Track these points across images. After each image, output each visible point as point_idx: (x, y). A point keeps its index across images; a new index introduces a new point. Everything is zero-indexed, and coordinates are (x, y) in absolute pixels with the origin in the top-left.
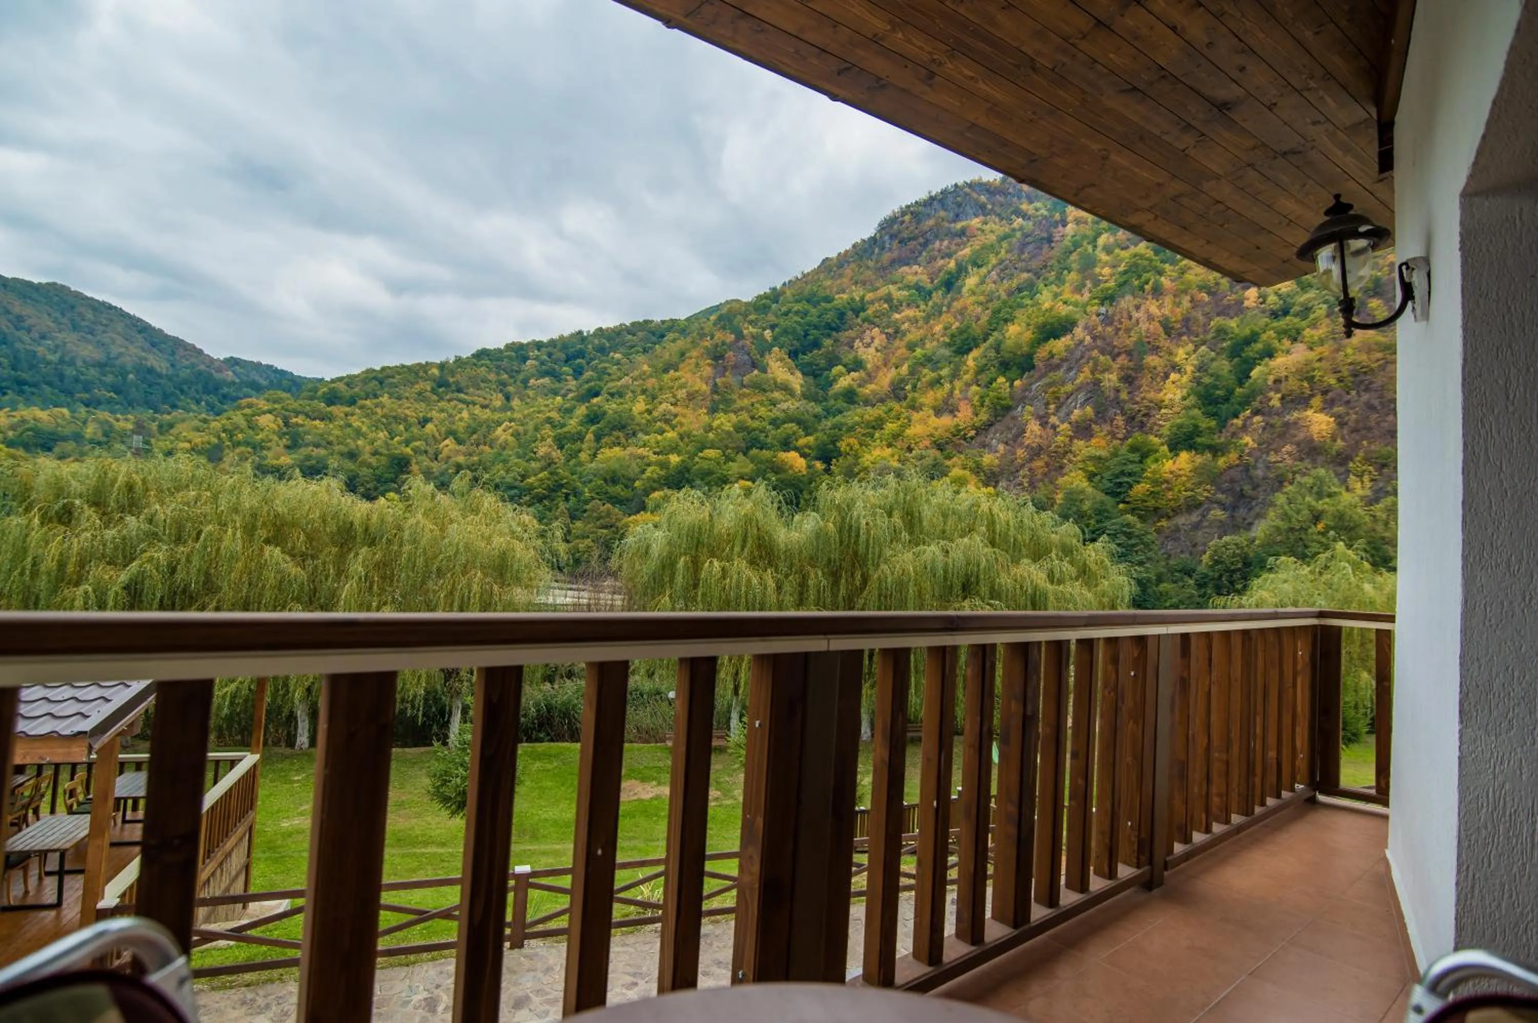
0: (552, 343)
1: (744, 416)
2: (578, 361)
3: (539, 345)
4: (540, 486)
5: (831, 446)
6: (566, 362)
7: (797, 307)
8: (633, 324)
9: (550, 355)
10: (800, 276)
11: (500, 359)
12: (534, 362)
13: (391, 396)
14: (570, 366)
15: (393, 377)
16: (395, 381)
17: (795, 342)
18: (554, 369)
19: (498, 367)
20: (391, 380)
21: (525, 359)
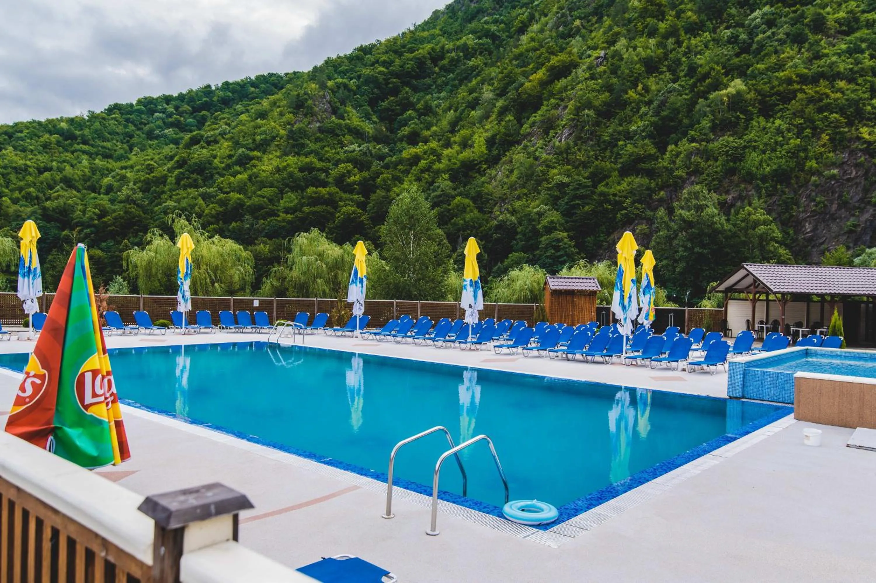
0: (181, 97)
1: (312, 159)
2: (204, 112)
3: (168, 99)
4: (113, 224)
5: (371, 182)
6: (192, 114)
7: (384, 58)
8: (258, 78)
9: (177, 108)
10: (412, 28)
11: (131, 113)
12: (161, 115)
13: (15, 148)
14: (194, 118)
15: (21, 132)
16: (22, 135)
17: (375, 90)
18: (179, 121)
19: (127, 120)
20: (20, 135)
21: (152, 112)
